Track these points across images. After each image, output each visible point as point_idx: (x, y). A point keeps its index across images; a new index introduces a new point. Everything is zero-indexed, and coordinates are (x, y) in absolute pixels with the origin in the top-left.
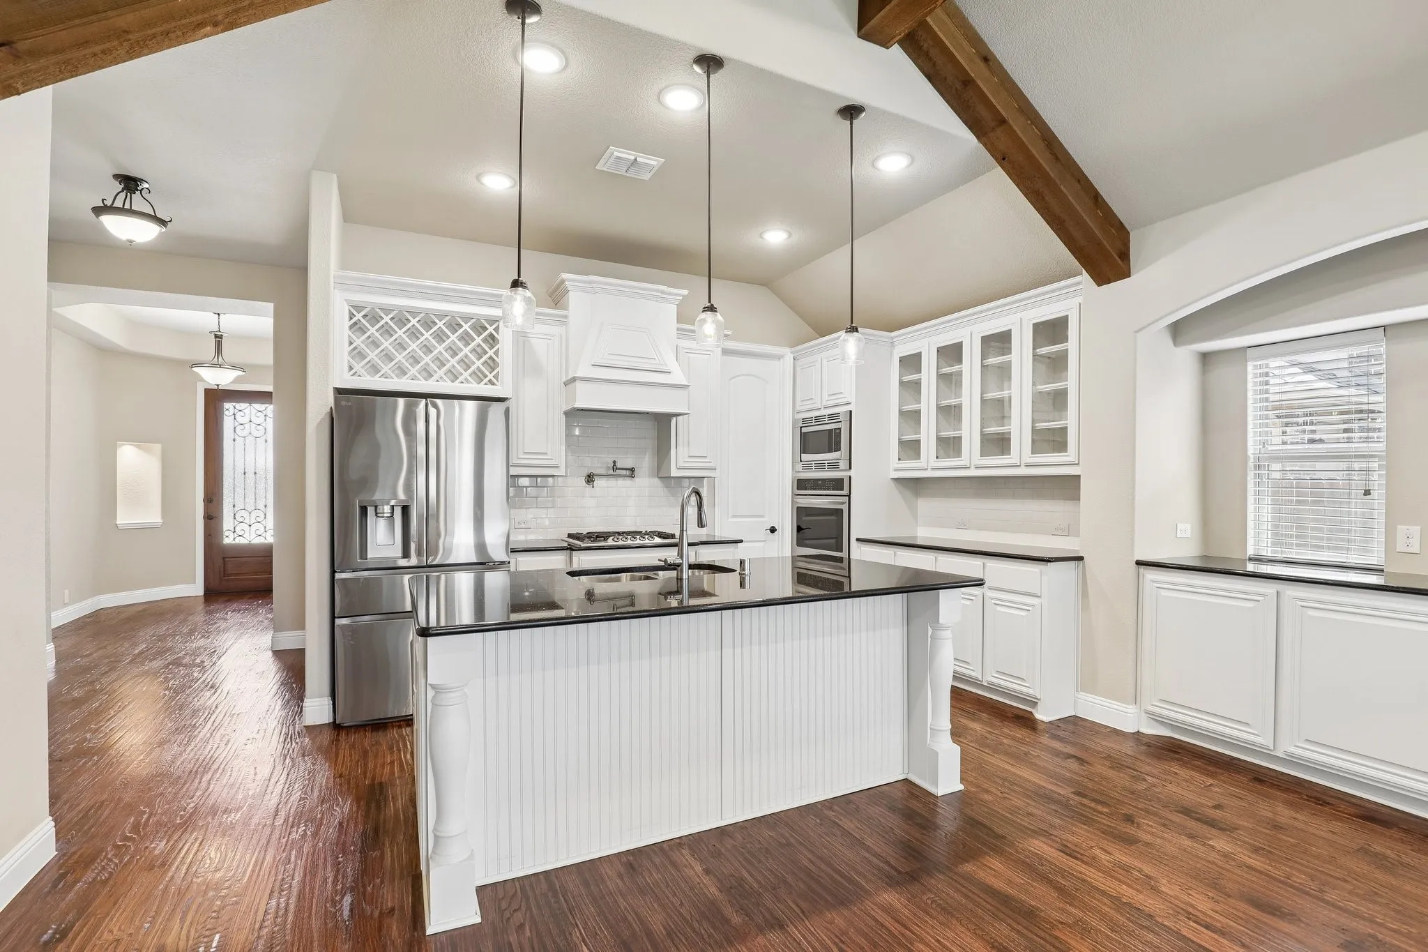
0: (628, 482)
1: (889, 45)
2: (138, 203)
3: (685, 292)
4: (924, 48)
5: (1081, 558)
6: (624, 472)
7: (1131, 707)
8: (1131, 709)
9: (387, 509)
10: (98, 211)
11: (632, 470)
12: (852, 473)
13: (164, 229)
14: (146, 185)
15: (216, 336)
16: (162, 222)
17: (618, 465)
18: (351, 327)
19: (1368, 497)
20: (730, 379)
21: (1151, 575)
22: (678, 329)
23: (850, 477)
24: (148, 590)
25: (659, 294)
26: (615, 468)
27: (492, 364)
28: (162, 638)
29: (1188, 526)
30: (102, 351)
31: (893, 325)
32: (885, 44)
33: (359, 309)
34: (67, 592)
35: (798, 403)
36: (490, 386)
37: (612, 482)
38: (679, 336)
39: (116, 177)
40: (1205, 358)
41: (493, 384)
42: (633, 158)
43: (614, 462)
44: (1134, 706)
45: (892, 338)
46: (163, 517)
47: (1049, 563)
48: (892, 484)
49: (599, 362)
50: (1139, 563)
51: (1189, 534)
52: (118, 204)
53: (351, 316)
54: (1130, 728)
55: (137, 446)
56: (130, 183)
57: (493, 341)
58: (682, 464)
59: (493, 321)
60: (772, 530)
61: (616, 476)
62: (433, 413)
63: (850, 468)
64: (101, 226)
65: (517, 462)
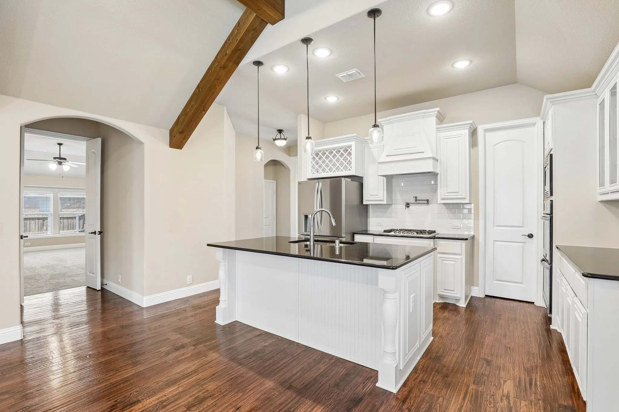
6: (423, 202)
9: (310, 216)
10: (274, 140)
11: (428, 201)
12: (553, 198)
16: (286, 139)
17: (418, 199)
18: (312, 159)
20: (494, 145)
22: (437, 128)
23: (552, 201)
25: (423, 114)
26: (416, 200)
27: (350, 163)
35: (545, 152)
36: (349, 171)
37: (418, 206)
42: (346, 74)
43: (416, 197)
45: (594, 91)
49: (388, 154)
53: (312, 156)
56: (280, 131)
57: (350, 154)
58: (443, 197)
59: (350, 147)
60: (531, 236)
61: (418, 203)
62: (320, 184)
63: (551, 194)
64: (275, 144)
65: (367, 199)
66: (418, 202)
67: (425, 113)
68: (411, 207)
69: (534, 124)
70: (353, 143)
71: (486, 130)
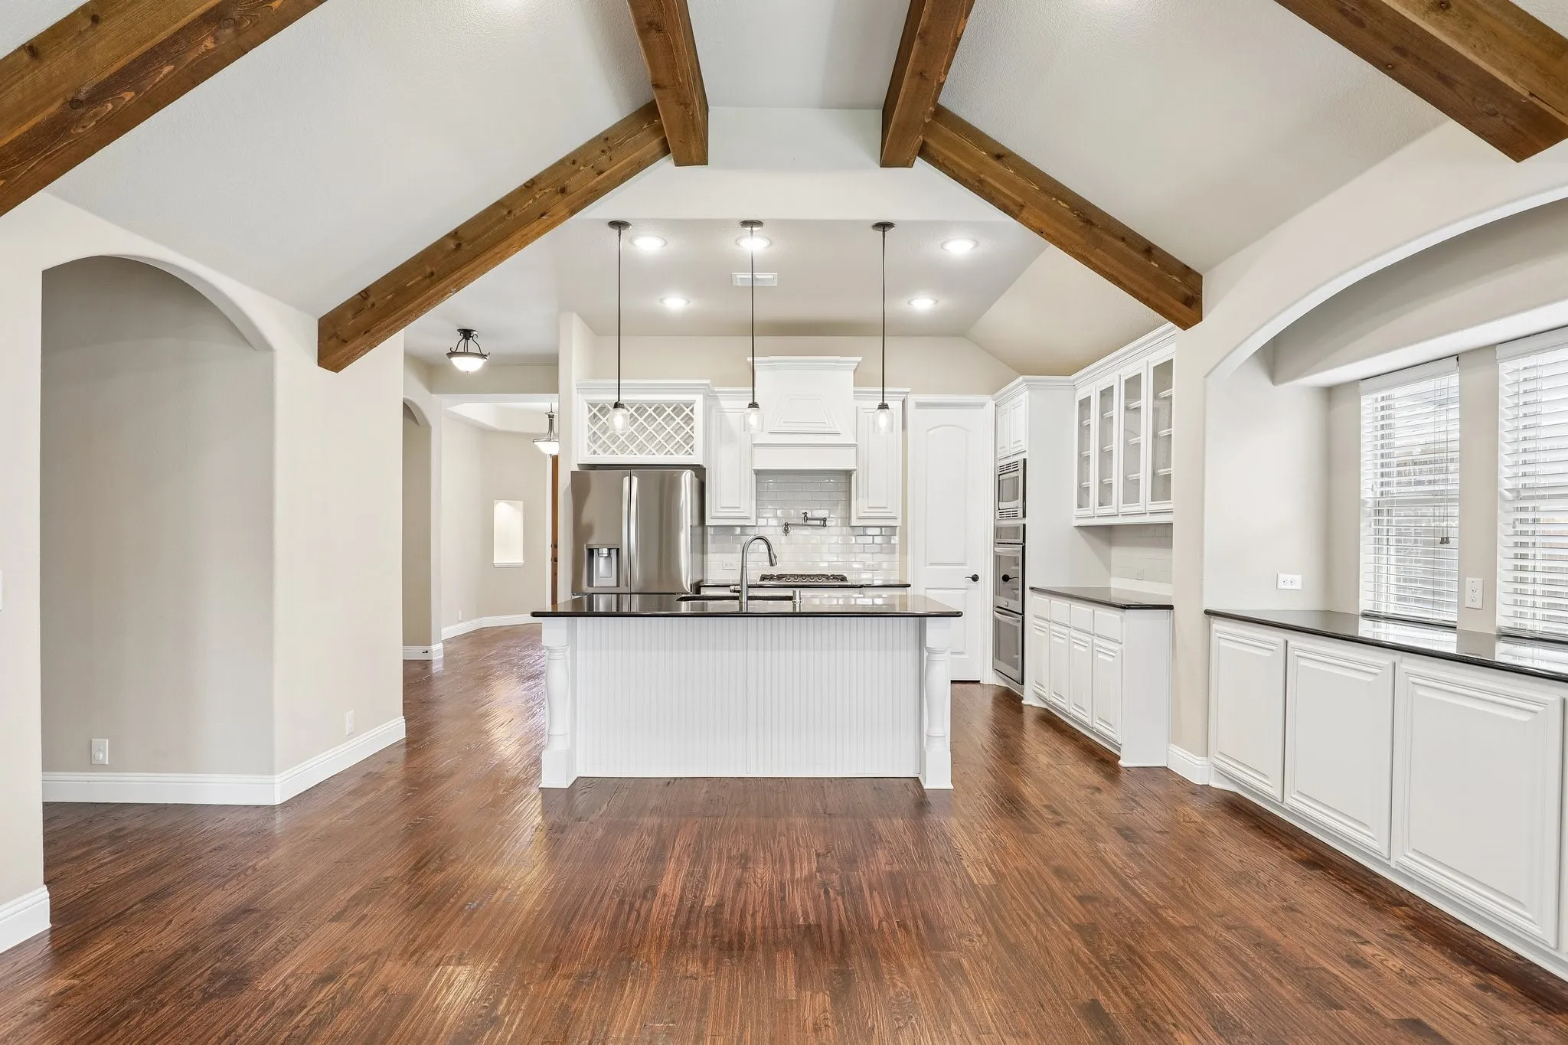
0: (823, 531)
1: (910, 164)
2: (472, 346)
3: (859, 359)
4: (940, 161)
5: (1170, 607)
6: (818, 522)
7: (1200, 758)
8: (1199, 761)
9: (605, 551)
10: (452, 354)
11: (824, 520)
12: (1026, 521)
13: (485, 360)
14: (475, 333)
15: (550, 416)
16: (483, 356)
17: (809, 516)
18: (590, 419)
19: (1445, 545)
20: (928, 431)
21: (1218, 625)
22: (855, 392)
23: (1024, 525)
24: (507, 617)
26: (806, 518)
27: (689, 438)
28: (508, 648)
29: (1298, 578)
30: (484, 432)
31: (1069, 367)
32: (908, 164)
33: (594, 405)
34: (460, 612)
35: (999, 451)
36: (686, 456)
37: (806, 532)
38: (856, 398)
39: (459, 330)
40: (1330, 393)
41: (690, 454)
42: (750, 276)
43: (805, 514)
44: (1204, 758)
45: (1073, 381)
46: (524, 559)
47: (1127, 610)
48: (1077, 533)
49: (776, 429)
50: (1207, 612)
51: (1297, 586)
52: (461, 349)
53: (590, 411)
54: (1197, 780)
55: (509, 503)
56: (467, 334)
57: (689, 419)
58: (862, 515)
59: (689, 404)
60: (975, 578)
61: (809, 525)
62: (635, 480)
63: (1024, 516)
64: (451, 364)
65: (714, 514)
66: (809, 522)
67: (838, 362)
68: (792, 531)
69: (982, 405)
70: (698, 400)
71: (919, 405)
